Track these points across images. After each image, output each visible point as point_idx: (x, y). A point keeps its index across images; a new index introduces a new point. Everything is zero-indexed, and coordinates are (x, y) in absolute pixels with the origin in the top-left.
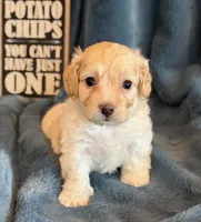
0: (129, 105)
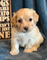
0: (32, 26)
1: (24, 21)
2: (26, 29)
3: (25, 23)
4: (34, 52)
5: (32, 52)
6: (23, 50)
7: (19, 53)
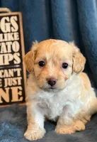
1: (50, 64)
2: (52, 83)
3: (52, 71)
4: (77, 131)
5: (73, 132)
6: (54, 129)
7: (45, 135)
